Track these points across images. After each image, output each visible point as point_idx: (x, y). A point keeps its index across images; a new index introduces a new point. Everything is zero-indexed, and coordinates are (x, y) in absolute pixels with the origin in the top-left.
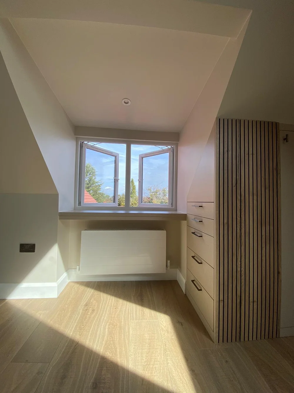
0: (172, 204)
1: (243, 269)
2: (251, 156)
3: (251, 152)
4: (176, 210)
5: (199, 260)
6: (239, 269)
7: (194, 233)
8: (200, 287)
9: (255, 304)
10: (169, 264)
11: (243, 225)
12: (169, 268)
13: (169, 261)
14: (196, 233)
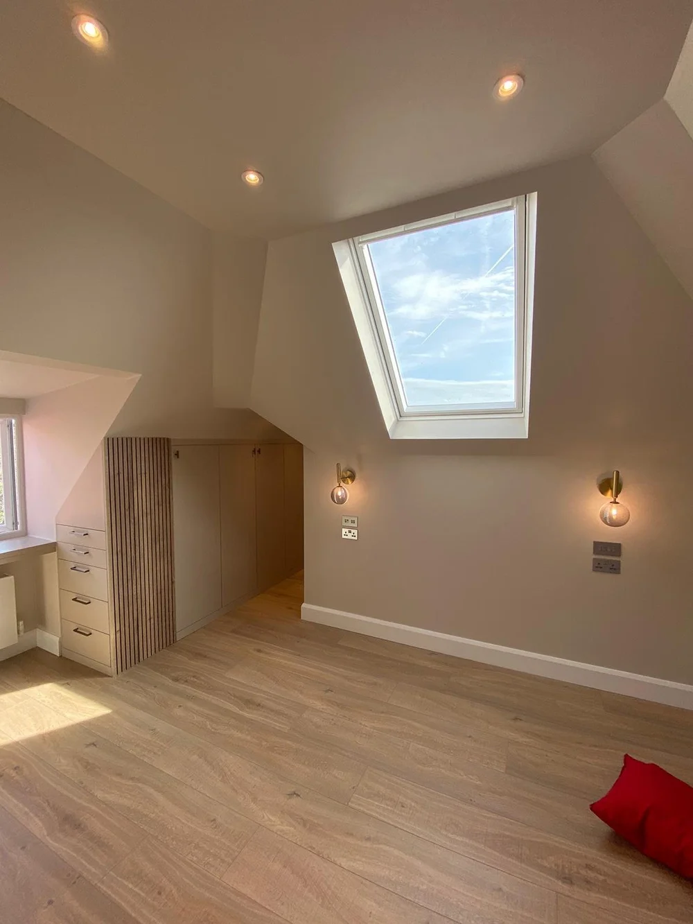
0: (15, 524)
1: (139, 592)
2: (143, 475)
3: (143, 472)
4: (25, 534)
5: (85, 600)
6: (135, 593)
7: (74, 569)
8: (87, 631)
9: (152, 620)
10: (21, 628)
11: (137, 547)
12: (22, 634)
13: (21, 623)
14: (77, 568)
